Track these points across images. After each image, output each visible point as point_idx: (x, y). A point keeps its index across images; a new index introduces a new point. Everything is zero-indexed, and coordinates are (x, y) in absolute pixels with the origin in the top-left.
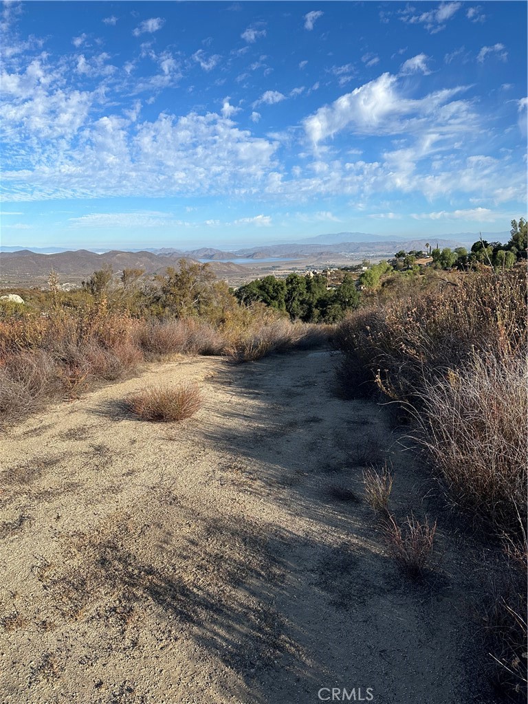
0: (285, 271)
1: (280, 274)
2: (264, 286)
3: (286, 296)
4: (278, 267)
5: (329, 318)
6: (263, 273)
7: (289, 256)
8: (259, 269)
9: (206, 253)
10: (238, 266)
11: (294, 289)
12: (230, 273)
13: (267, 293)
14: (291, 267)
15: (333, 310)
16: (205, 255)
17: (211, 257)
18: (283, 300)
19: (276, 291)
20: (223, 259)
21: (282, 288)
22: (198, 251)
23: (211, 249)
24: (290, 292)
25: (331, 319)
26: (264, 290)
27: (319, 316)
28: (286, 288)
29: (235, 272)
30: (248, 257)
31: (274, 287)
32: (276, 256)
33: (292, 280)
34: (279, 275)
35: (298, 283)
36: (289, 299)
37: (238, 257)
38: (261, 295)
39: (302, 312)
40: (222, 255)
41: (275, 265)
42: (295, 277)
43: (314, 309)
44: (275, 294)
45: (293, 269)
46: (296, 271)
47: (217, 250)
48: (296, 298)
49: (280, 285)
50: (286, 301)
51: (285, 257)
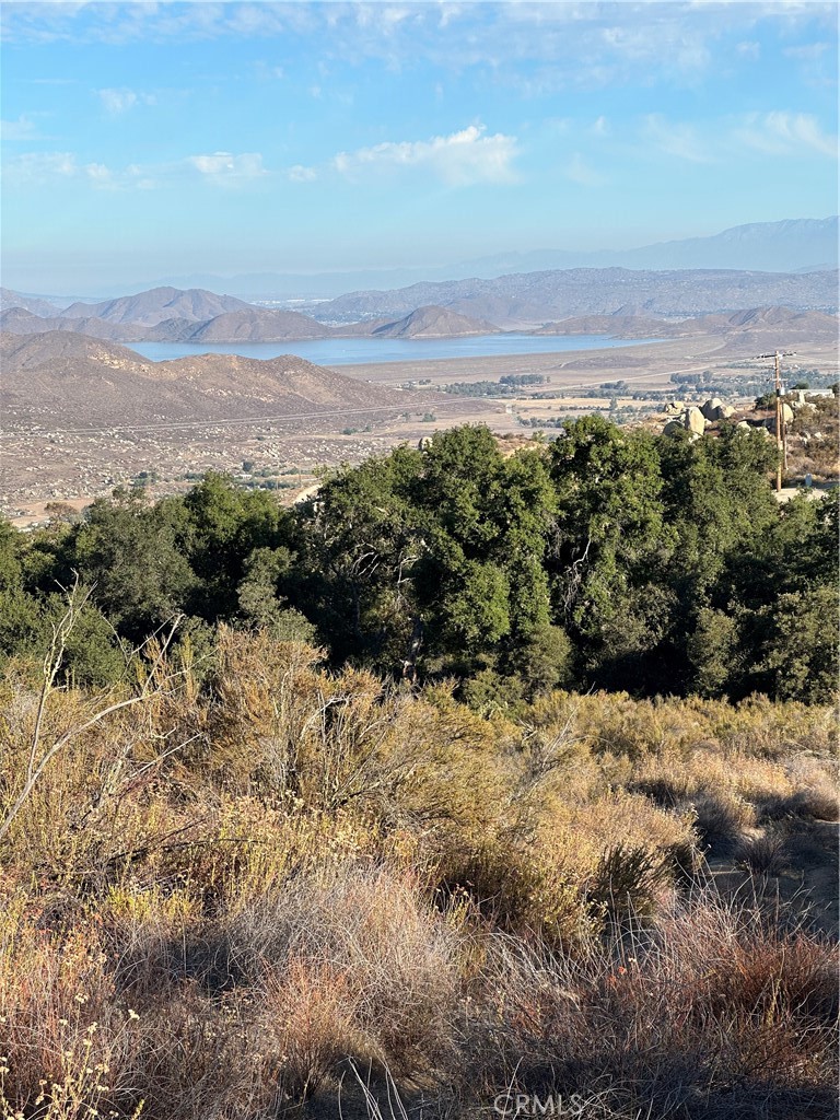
0: (568, 401)
1: (544, 416)
2: (430, 481)
3: (549, 538)
4: (532, 380)
5: (788, 665)
6: (452, 410)
7: (585, 327)
8: (435, 393)
9: (173, 313)
10: (331, 377)
11: (595, 501)
12: (289, 413)
13: (449, 522)
14: (596, 381)
15: (810, 621)
16: (168, 324)
17: (196, 333)
18: (534, 562)
19: (497, 511)
20: (255, 341)
21: (530, 497)
22: (132, 303)
23: (197, 296)
24: (573, 520)
25: (800, 669)
26: (435, 504)
27: (733, 650)
28: (549, 497)
29: (314, 407)
30: (382, 331)
31: (484, 489)
32: (523, 327)
33: (583, 452)
34: (534, 422)
35: (617, 470)
36: (567, 555)
37: (328, 334)
38: (420, 533)
39: (641, 628)
40: (251, 322)
41: (518, 373)
42: (601, 437)
43: (705, 613)
44: (490, 530)
45: (607, 391)
46: (621, 403)
47: (226, 301)
48: (608, 552)
49: (516, 479)
50: (552, 566)
51: (566, 330)
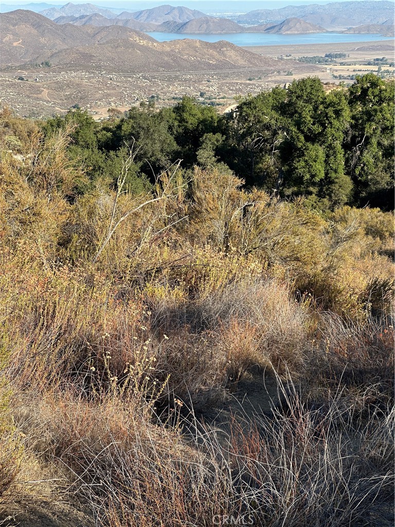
0: (358, 67)
1: (345, 74)
2: (290, 104)
3: (346, 133)
4: (340, 56)
6: (301, 70)
7: (368, 30)
8: (293, 61)
9: (170, 18)
10: (243, 52)
11: (369, 116)
12: (222, 69)
13: (298, 124)
14: (372, 57)
16: (167, 23)
17: (180, 28)
18: (338, 144)
19: (321, 120)
20: (208, 33)
21: (338, 113)
22: (150, 12)
23: (181, 10)
24: (358, 125)
26: (291, 115)
28: (347, 114)
29: (234, 67)
30: (269, 29)
31: (316, 109)
32: (337, 29)
33: (365, 91)
34: (340, 77)
35: (381, 101)
36: (354, 141)
37: (242, 30)
38: (284, 129)
39: (387, 178)
40: (207, 23)
41: (334, 52)
42: (374, 84)
44: (317, 129)
45: (377, 62)
46: (383, 69)
47: (195, 12)
48: (374, 141)
49: (331, 104)
50: (346, 147)
51: (358, 31)
